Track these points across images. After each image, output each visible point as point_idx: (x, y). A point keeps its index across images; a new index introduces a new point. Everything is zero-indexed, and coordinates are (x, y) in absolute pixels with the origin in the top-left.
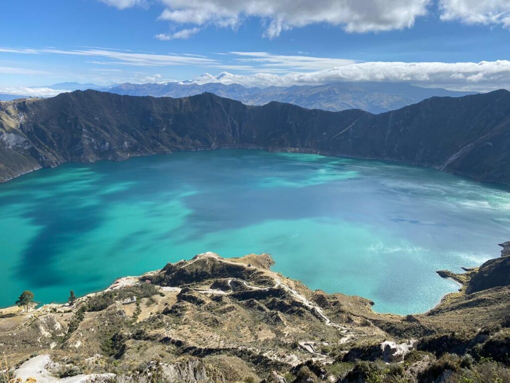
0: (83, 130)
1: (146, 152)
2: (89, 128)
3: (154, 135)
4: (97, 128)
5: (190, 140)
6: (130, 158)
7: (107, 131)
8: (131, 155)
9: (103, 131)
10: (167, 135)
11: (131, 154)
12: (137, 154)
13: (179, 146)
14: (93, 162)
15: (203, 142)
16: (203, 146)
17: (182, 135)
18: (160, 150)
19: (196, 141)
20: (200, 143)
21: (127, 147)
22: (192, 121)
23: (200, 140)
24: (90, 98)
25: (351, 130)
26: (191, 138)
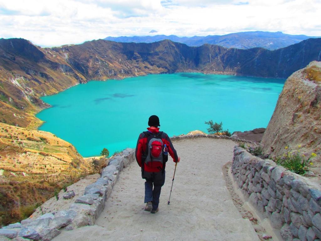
0: (99, 63)
2: (102, 61)
4: (107, 61)
9: (109, 63)
10: (144, 65)
11: (125, 76)
12: (129, 76)
15: (165, 69)
16: (165, 71)
17: (152, 65)
18: (141, 74)
19: (161, 69)
20: (163, 69)
21: (123, 73)
22: (158, 57)
23: (163, 68)
24: (101, 44)
25: (256, 60)
26: (158, 67)
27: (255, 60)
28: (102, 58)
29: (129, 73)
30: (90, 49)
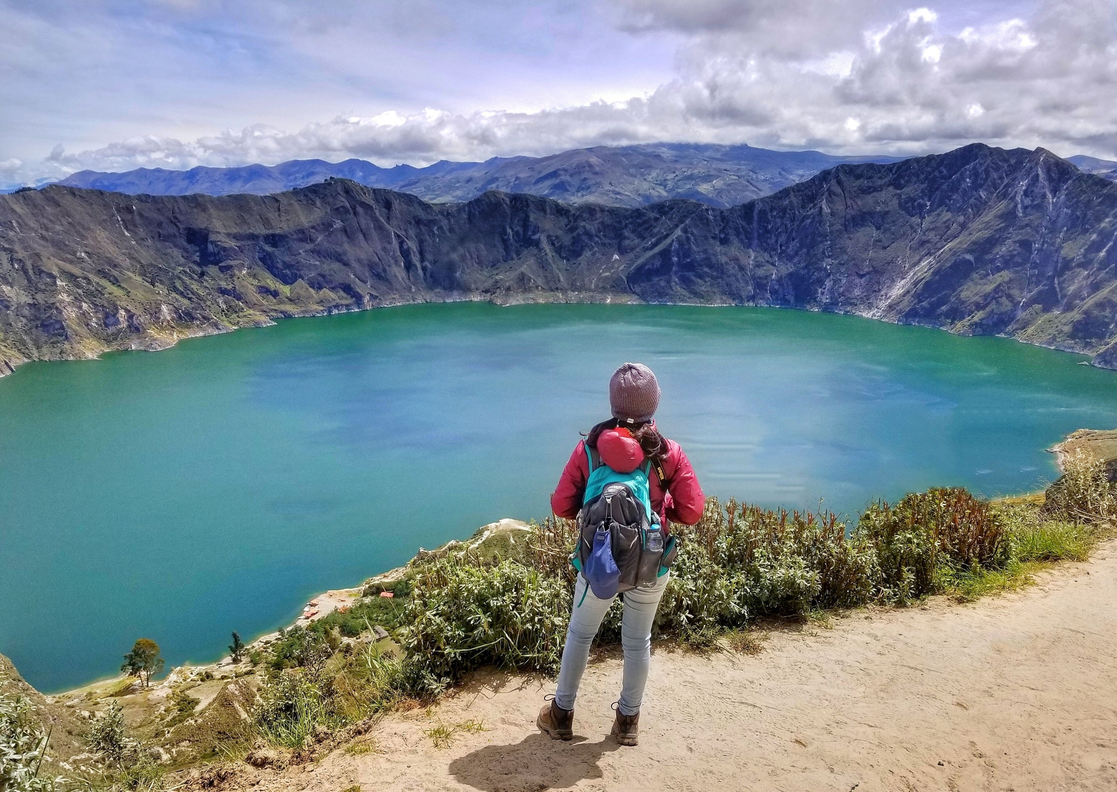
0: (59, 283)
1: (216, 325)
2: (72, 277)
3: (223, 284)
4: (91, 276)
5: (311, 290)
6: (181, 342)
7: (115, 282)
8: (183, 337)
9: (104, 282)
10: (256, 282)
11: (180, 332)
12: (195, 333)
13: (289, 308)
14: (95, 358)
15: (342, 293)
16: (344, 302)
17: (286, 280)
18: (245, 319)
19: (326, 293)
20: (332, 295)
21: (169, 318)
22: (309, 246)
23: (333, 289)
24: (59, 205)
25: (675, 245)
26: (312, 285)
27: (671, 245)
28: (71, 262)
29: (193, 318)
30: (12, 228)
